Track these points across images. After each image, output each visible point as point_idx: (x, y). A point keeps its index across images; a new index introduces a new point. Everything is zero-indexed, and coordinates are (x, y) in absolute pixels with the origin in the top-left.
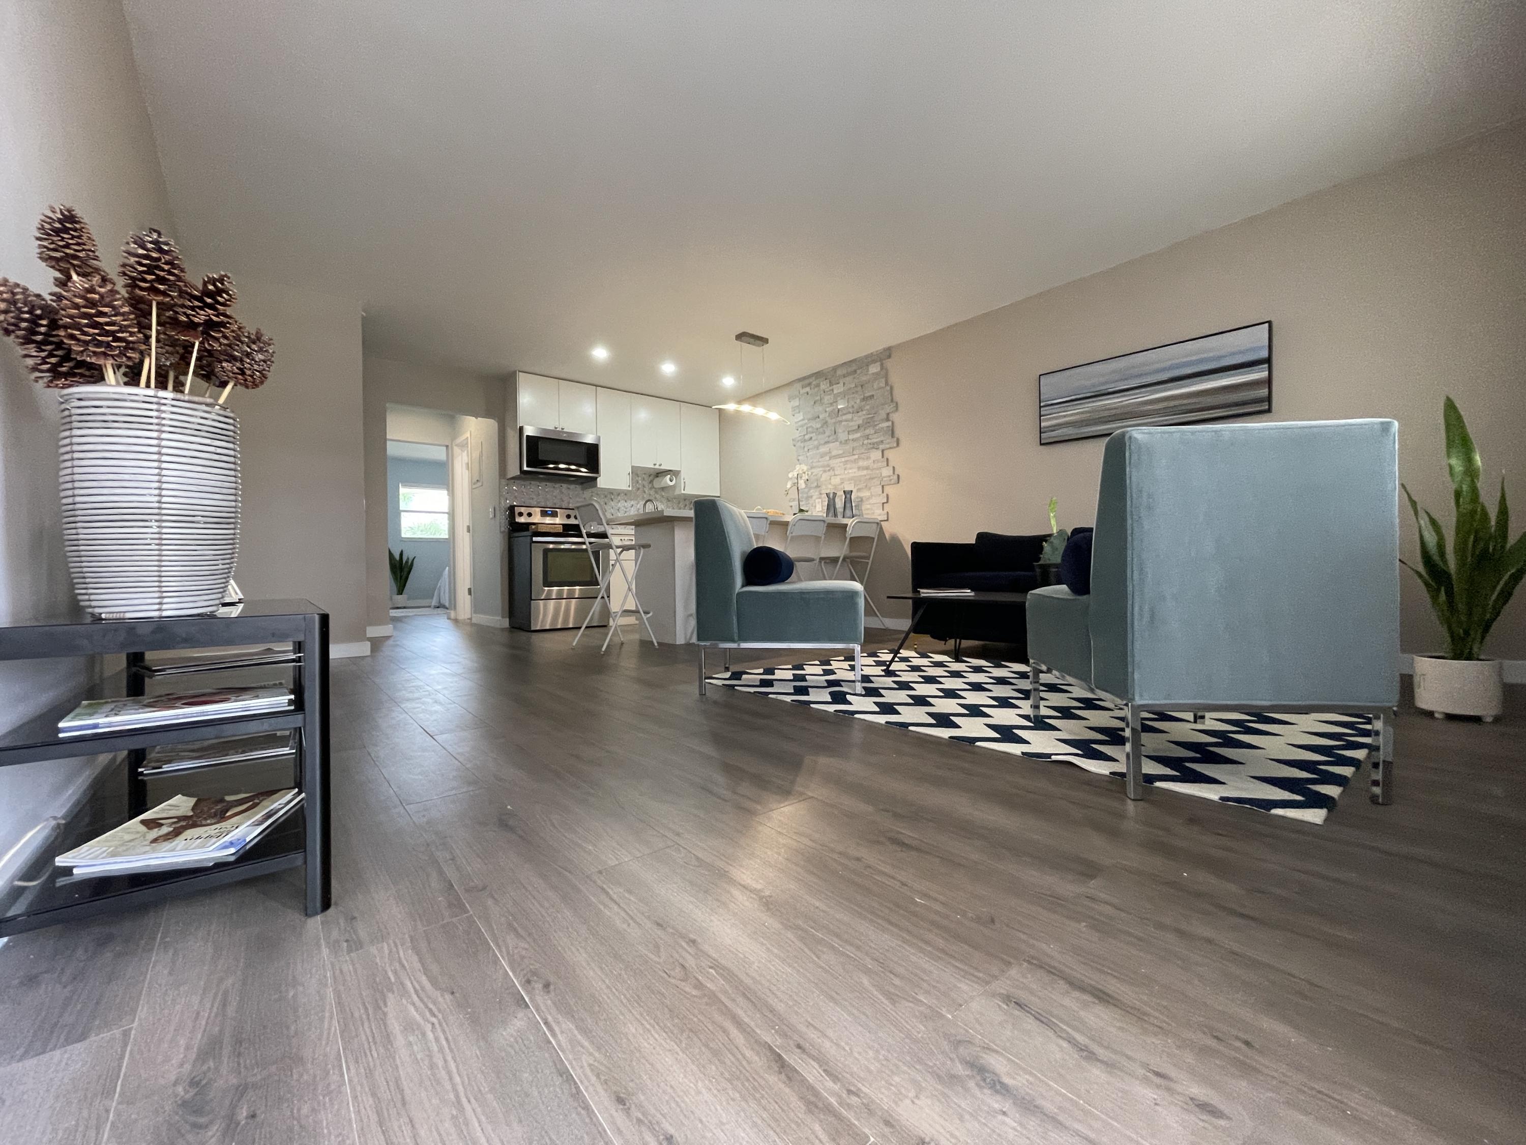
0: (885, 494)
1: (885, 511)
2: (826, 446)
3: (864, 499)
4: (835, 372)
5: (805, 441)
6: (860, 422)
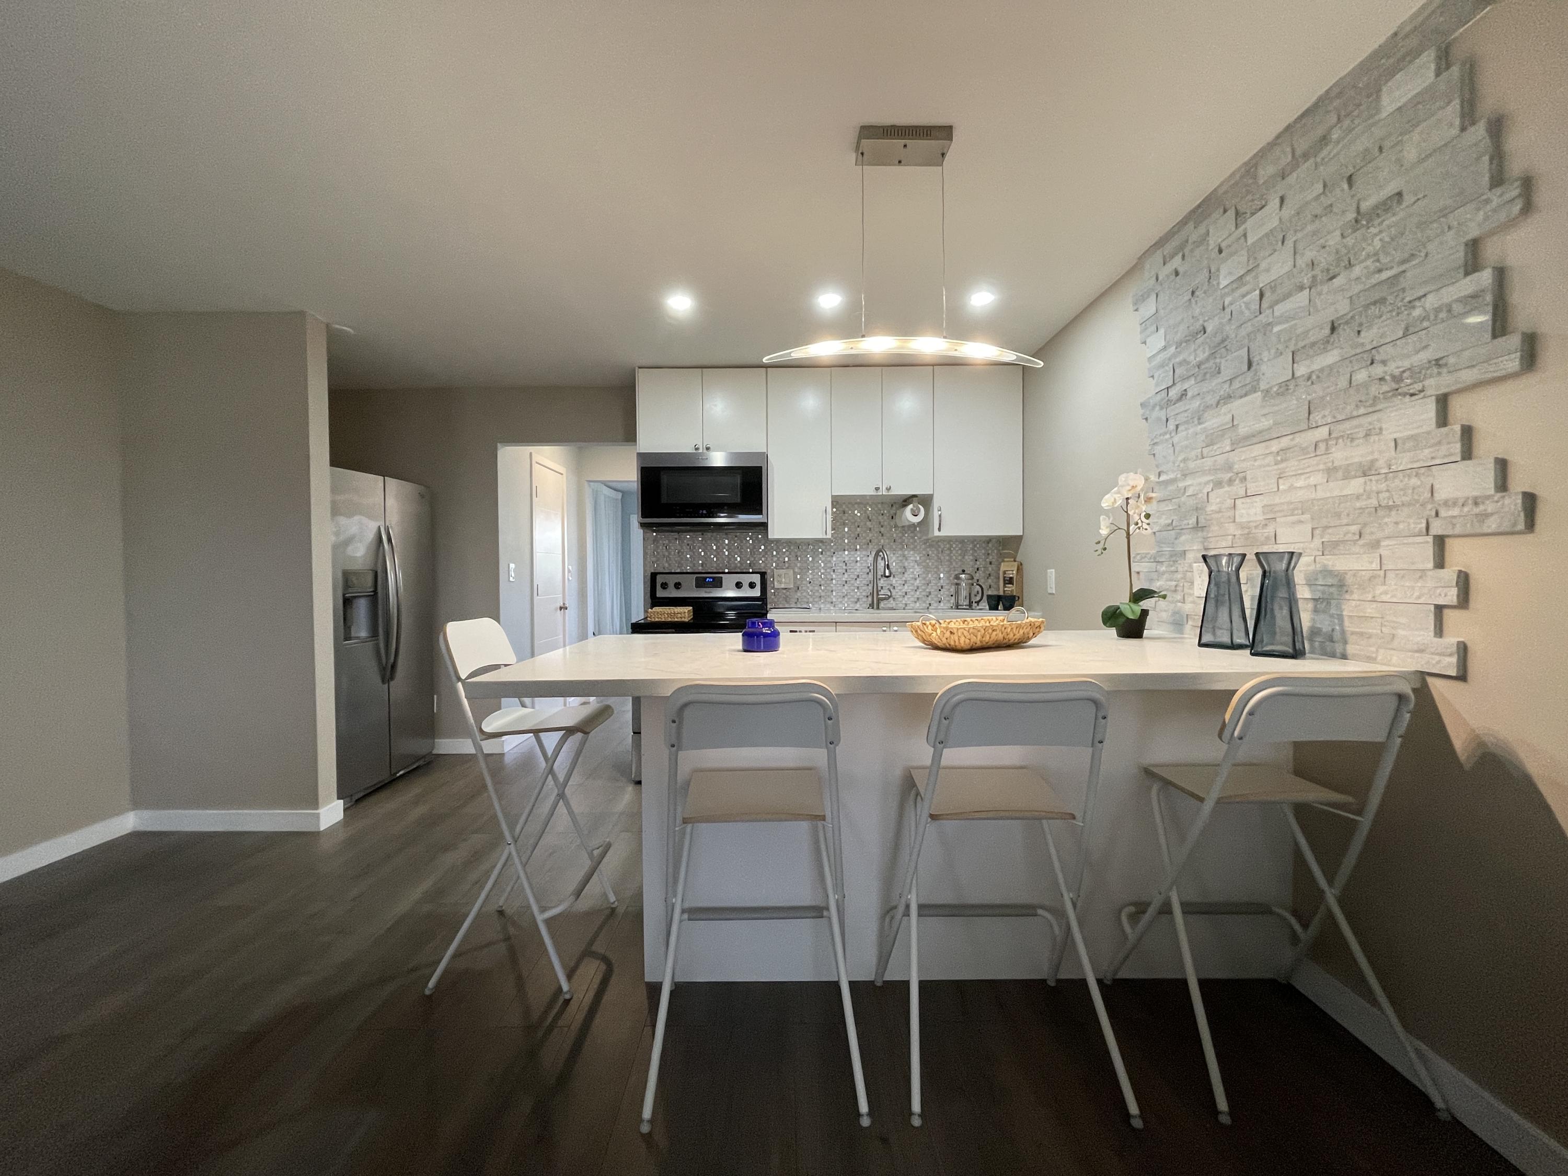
0: (1449, 574)
1: (1451, 640)
2: (1224, 409)
3: (1349, 580)
5: (1169, 403)
6: (1343, 307)
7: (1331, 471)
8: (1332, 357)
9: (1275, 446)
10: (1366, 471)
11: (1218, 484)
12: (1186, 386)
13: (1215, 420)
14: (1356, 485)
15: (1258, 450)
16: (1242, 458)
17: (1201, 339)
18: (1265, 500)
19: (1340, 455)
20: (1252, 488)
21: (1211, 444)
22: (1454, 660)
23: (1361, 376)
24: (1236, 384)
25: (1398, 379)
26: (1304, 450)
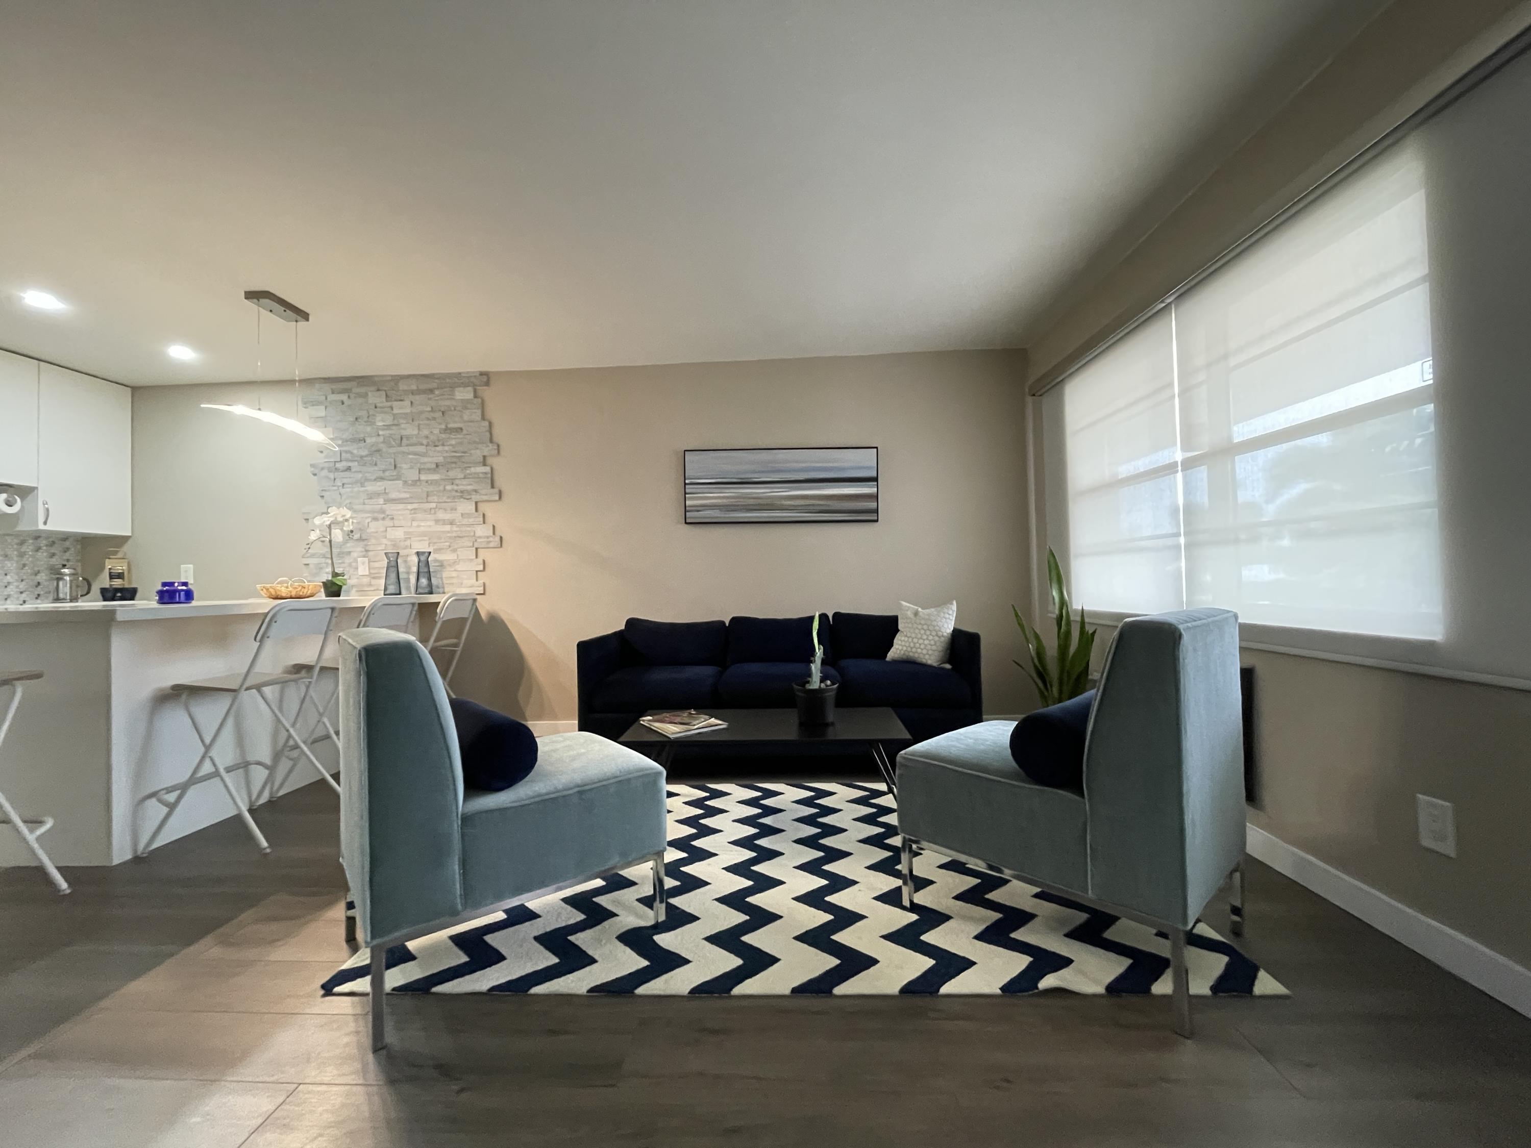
0: (480, 560)
1: (481, 582)
2: (379, 483)
3: (445, 563)
4: (397, 384)
5: (337, 470)
6: (441, 459)
7: (437, 521)
8: (436, 477)
9: (410, 507)
10: (452, 523)
11: (375, 519)
12: (350, 464)
13: (371, 487)
14: (448, 528)
15: (401, 506)
16: (391, 509)
17: (362, 444)
18: (406, 529)
19: (441, 515)
20: (397, 523)
21: (371, 498)
22: (482, 588)
23: (449, 487)
24: (387, 473)
25: (462, 492)
26: (425, 511)
